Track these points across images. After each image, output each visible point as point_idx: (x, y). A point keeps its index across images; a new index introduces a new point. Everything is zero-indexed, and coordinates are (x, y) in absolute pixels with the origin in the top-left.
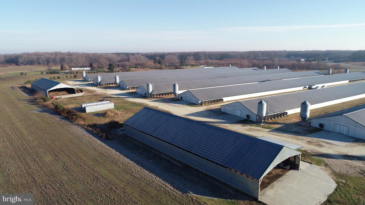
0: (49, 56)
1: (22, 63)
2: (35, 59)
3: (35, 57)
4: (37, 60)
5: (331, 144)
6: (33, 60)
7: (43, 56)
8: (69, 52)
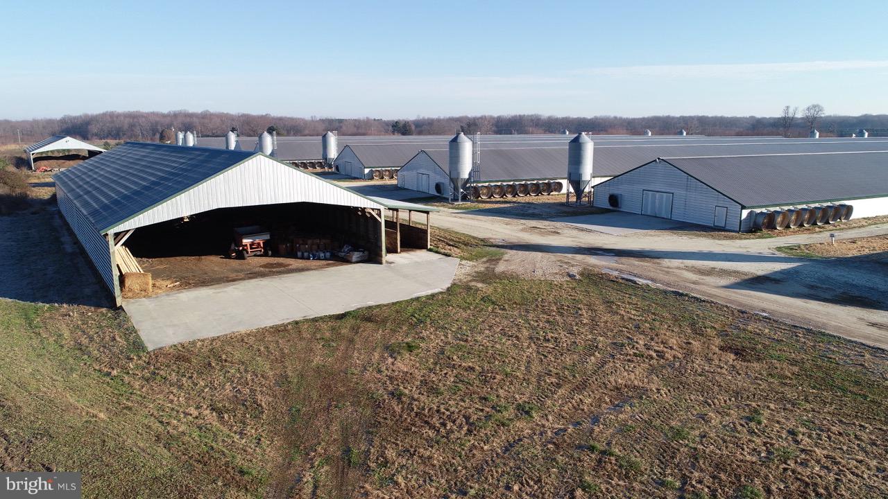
0: (158, 119)
1: (96, 135)
2: (126, 127)
3: (127, 121)
4: (129, 127)
5: (590, 231)
6: (120, 128)
7: (144, 119)
8: (207, 111)
